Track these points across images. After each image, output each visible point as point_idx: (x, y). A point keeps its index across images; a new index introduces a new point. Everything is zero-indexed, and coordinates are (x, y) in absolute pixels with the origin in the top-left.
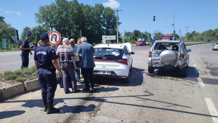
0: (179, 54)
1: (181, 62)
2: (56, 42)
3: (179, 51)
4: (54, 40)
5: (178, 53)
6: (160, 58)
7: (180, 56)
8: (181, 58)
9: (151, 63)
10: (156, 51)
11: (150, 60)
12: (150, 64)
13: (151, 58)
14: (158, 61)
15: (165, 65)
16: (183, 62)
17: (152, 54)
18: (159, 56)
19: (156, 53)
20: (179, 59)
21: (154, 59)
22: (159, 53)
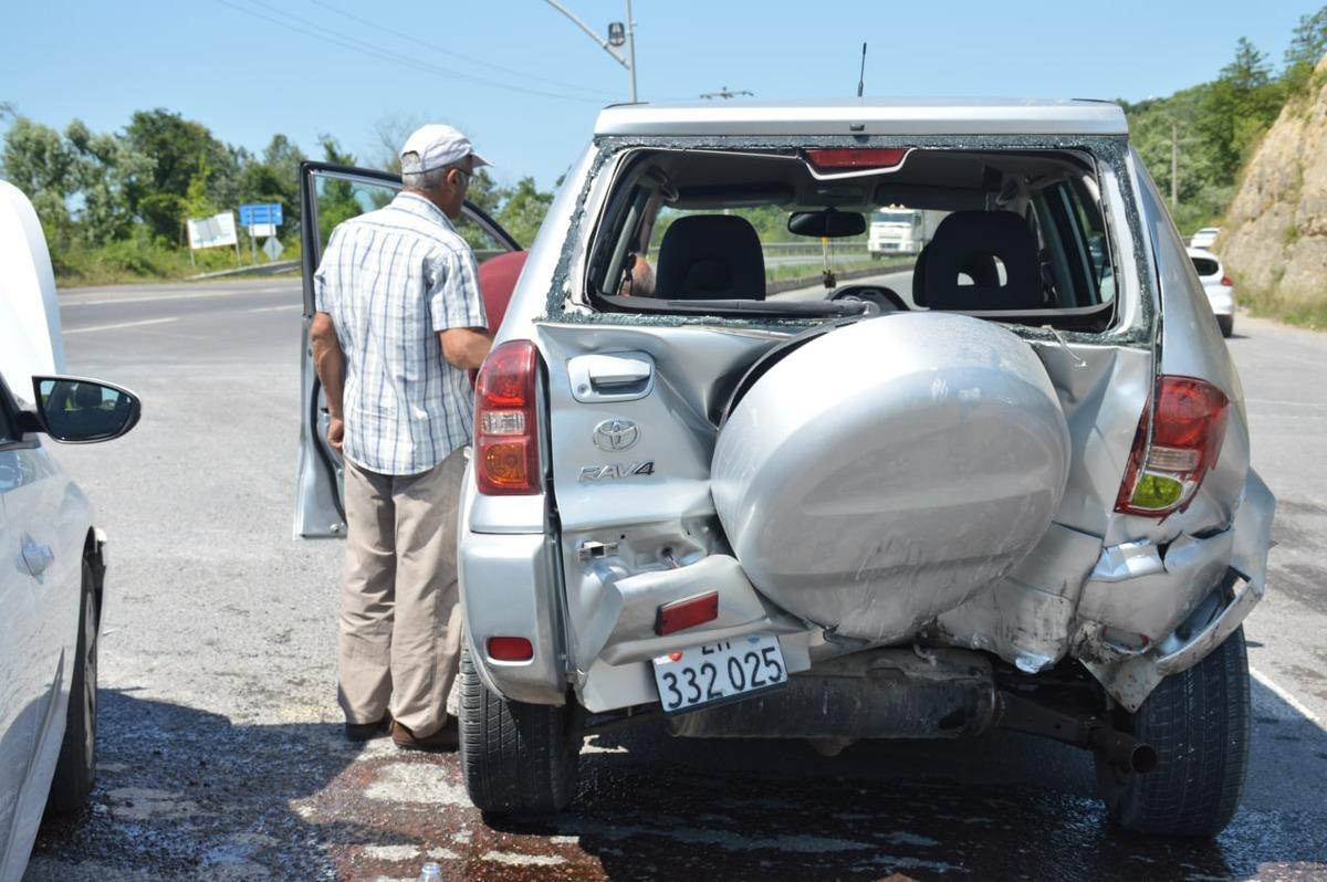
0: (1129, 396)
1: (1162, 550)
3: (1131, 315)
5: (1106, 362)
6: (729, 492)
7: (1153, 432)
8: (1166, 467)
9: (538, 634)
10: (638, 349)
11: (527, 548)
12: (520, 648)
13: (530, 508)
14: (703, 572)
15: (831, 632)
16: (1190, 559)
17: (562, 421)
18: (707, 447)
19: (637, 384)
20: (1122, 506)
21: (599, 531)
22: (704, 396)
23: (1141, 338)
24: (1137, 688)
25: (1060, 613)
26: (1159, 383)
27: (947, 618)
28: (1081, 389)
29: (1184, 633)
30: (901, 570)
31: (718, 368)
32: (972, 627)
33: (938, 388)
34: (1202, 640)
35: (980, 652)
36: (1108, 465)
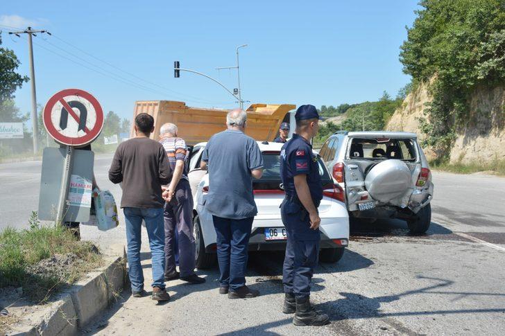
0: (418, 170)
1: (421, 191)
2: (82, 134)
3: (418, 160)
4: (72, 123)
5: (415, 166)
6: (367, 182)
7: (421, 175)
8: (422, 180)
10: (356, 164)
13: (343, 184)
14: (364, 193)
15: (379, 201)
16: (424, 192)
17: (347, 173)
18: (364, 178)
19: (356, 168)
20: (416, 185)
21: (351, 187)
22: (364, 170)
23: (419, 163)
24: (417, 210)
25: (407, 199)
26: (422, 169)
27: (391, 201)
28: (412, 169)
29: (423, 203)
30: (387, 193)
31: (366, 166)
32: (394, 203)
33: (397, 168)
34: (425, 204)
35: (396, 206)
36: (415, 179)
